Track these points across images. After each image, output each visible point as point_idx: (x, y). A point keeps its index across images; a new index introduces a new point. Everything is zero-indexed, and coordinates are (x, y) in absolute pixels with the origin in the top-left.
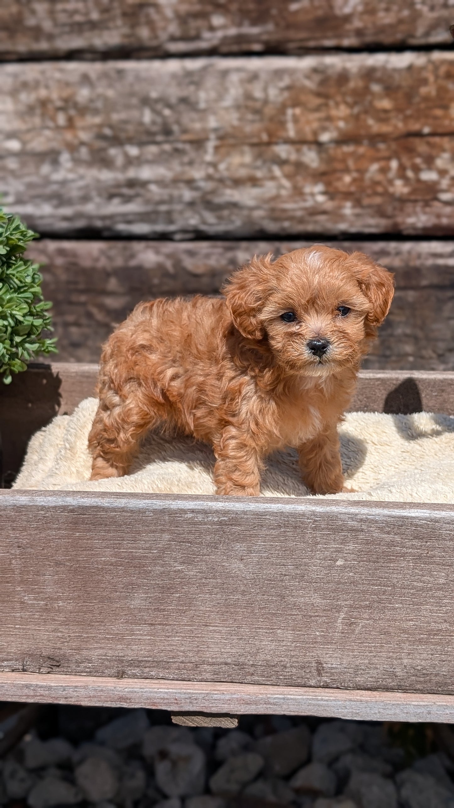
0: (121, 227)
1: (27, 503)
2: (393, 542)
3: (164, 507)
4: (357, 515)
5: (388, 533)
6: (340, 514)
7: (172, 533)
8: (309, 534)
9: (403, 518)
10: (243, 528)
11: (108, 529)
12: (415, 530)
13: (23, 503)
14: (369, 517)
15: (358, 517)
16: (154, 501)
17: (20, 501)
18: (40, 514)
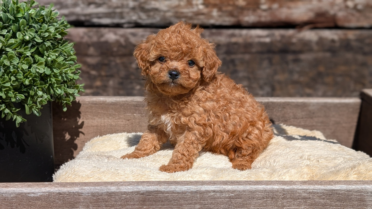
0: (95, 20)
1: (116, 190)
2: (326, 203)
3: (197, 190)
4: (307, 190)
5: (324, 199)
6: (298, 190)
7: (201, 204)
8: (280, 201)
9: (332, 190)
10: (243, 200)
11: (163, 203)
12: (338, 196)
13: (113, 191)
14: (314, 191)
15: (308, 191)
16: (191, 186)
17: (111, 189)
18: (123, 196)
